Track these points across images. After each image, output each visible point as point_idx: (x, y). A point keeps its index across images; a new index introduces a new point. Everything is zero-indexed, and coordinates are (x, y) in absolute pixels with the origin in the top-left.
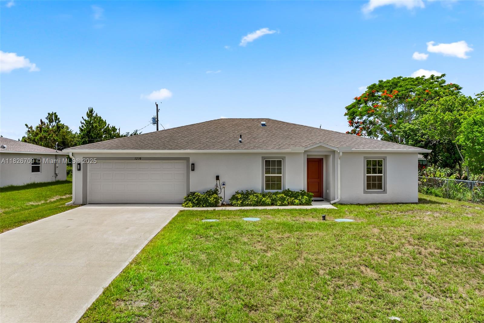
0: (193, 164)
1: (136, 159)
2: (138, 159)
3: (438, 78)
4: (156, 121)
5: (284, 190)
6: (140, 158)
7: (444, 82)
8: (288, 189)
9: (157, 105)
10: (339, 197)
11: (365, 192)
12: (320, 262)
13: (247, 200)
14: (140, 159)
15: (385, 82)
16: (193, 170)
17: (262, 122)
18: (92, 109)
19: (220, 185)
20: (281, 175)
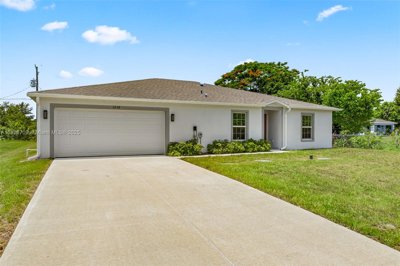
0: (173, 115)
1: (115, 107)
2: (116, 107)
5: (248, 139)
6: (119, 106)
8: (251, 139)
10: (286, 145)
11: (302, 141)
13: (225, 148)
14: (119, 108)
16: (173, 120)
19: (197, 135)
20: (245, 127)
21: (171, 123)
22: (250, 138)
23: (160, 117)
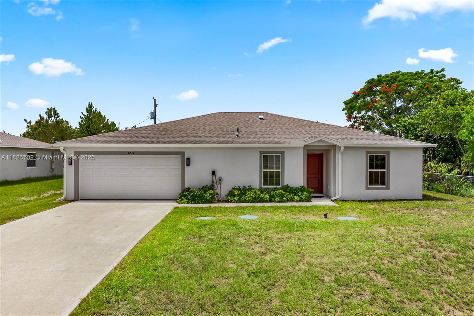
0: (188, 159)
1: (129, 153)
2: (131, 153)
3: (437, 72)
4: (153, 116)
5: (283, 186)
6: (134, 152)
7: (444, 76)
8: (287, 185)
9: (155, 100)
10: (340, 193)
12: (325, 267)
13: (244, 196)
15: (384, 77)
16: (188, 165)
17: (260, 116)
18: (91, 104)
19: (216, 180)
20: (280, 170)
21: (187, 168)
22: (285, 184)
23: (176, 161)
